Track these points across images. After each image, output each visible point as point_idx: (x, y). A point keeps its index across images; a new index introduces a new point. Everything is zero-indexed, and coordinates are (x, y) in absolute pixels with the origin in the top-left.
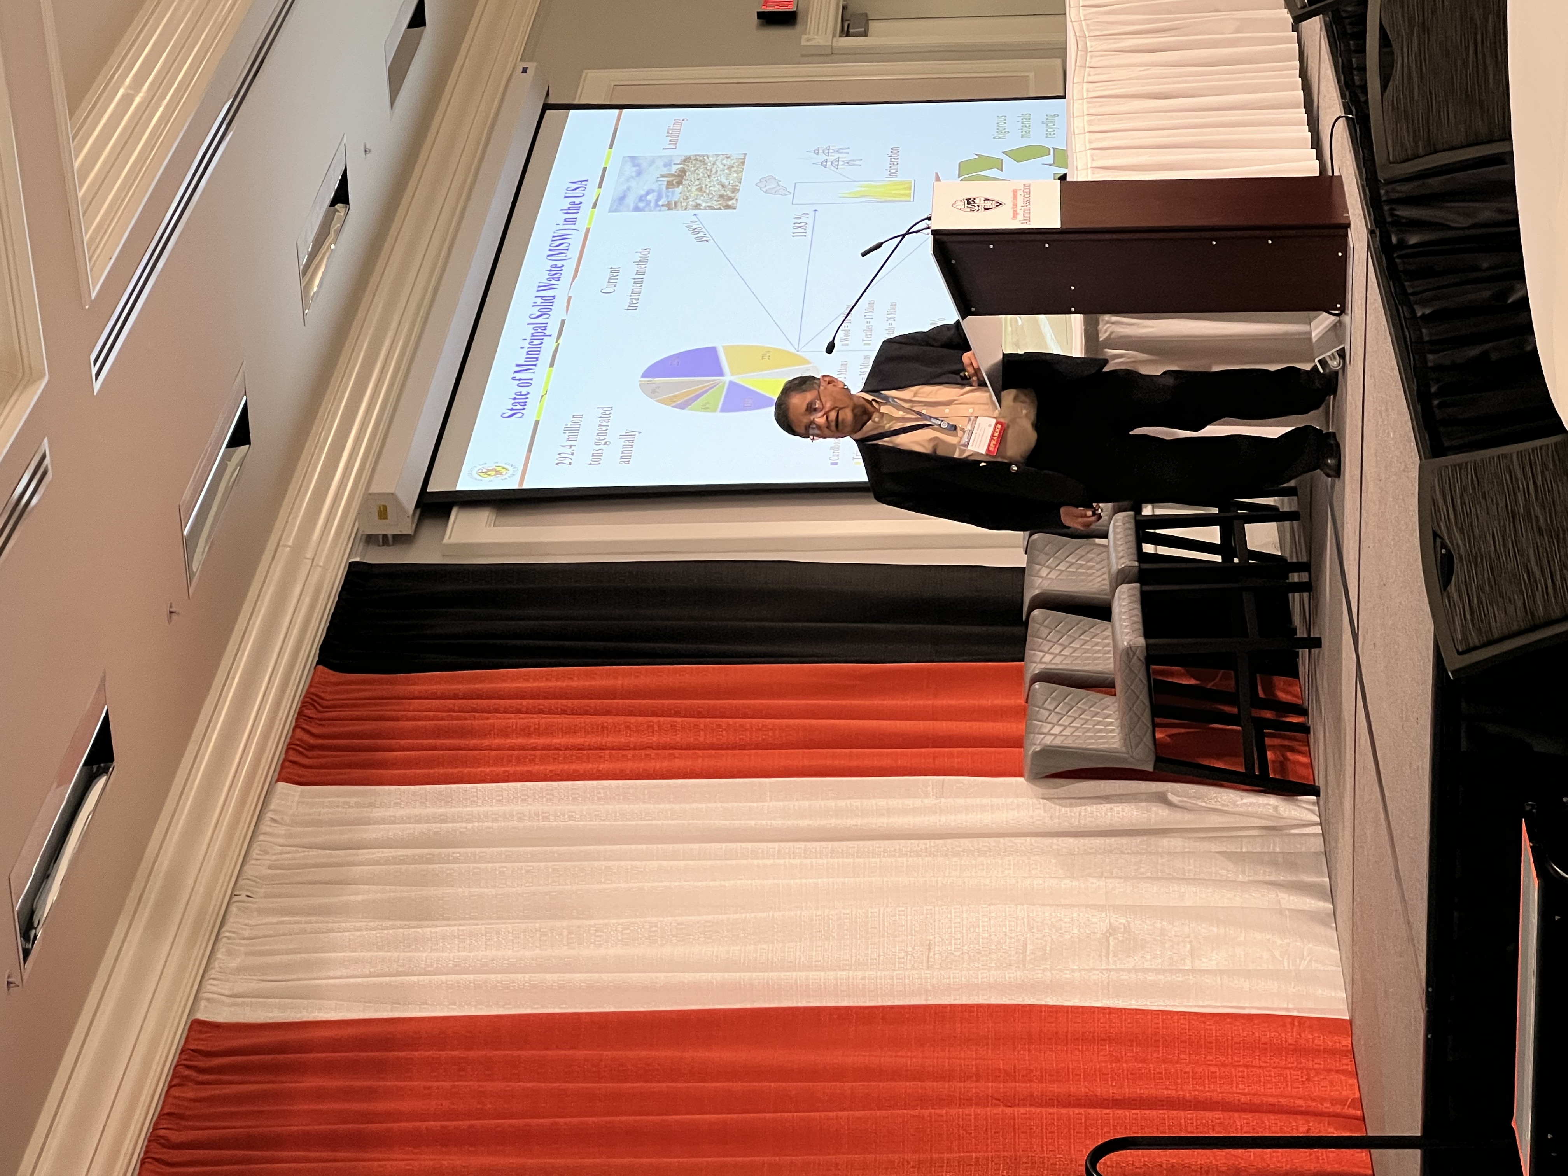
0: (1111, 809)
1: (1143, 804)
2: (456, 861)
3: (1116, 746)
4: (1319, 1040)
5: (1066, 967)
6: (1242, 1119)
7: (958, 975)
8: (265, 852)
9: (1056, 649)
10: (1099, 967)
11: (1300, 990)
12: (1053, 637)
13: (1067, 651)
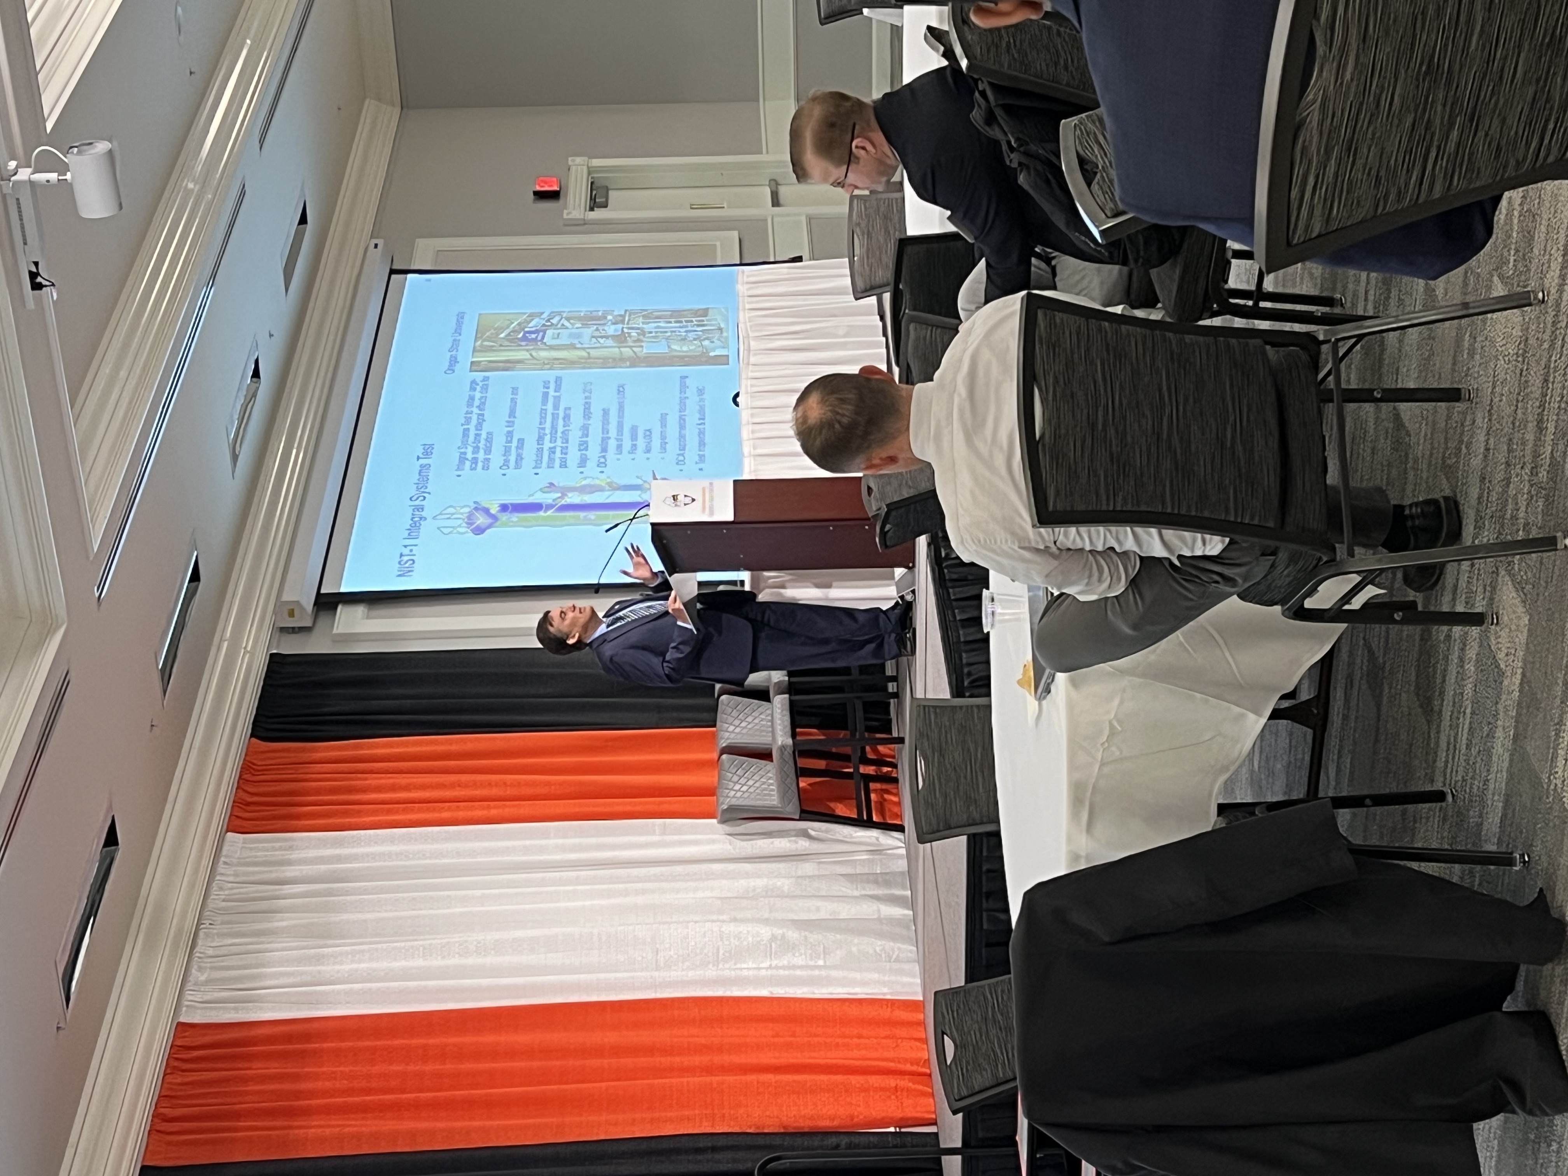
0: (772, 843)
1: (793, 838)
2: (347, 893)
3: (775, 803)
4: (905, 1015)
5: (744, 966)
6: (855, 1080)
7: (675, 974)
8: (221, 889)
9: (737, 722)
10: (766, 964)
11: (893, 978)
12: (735, 713)
13: (744, 724)
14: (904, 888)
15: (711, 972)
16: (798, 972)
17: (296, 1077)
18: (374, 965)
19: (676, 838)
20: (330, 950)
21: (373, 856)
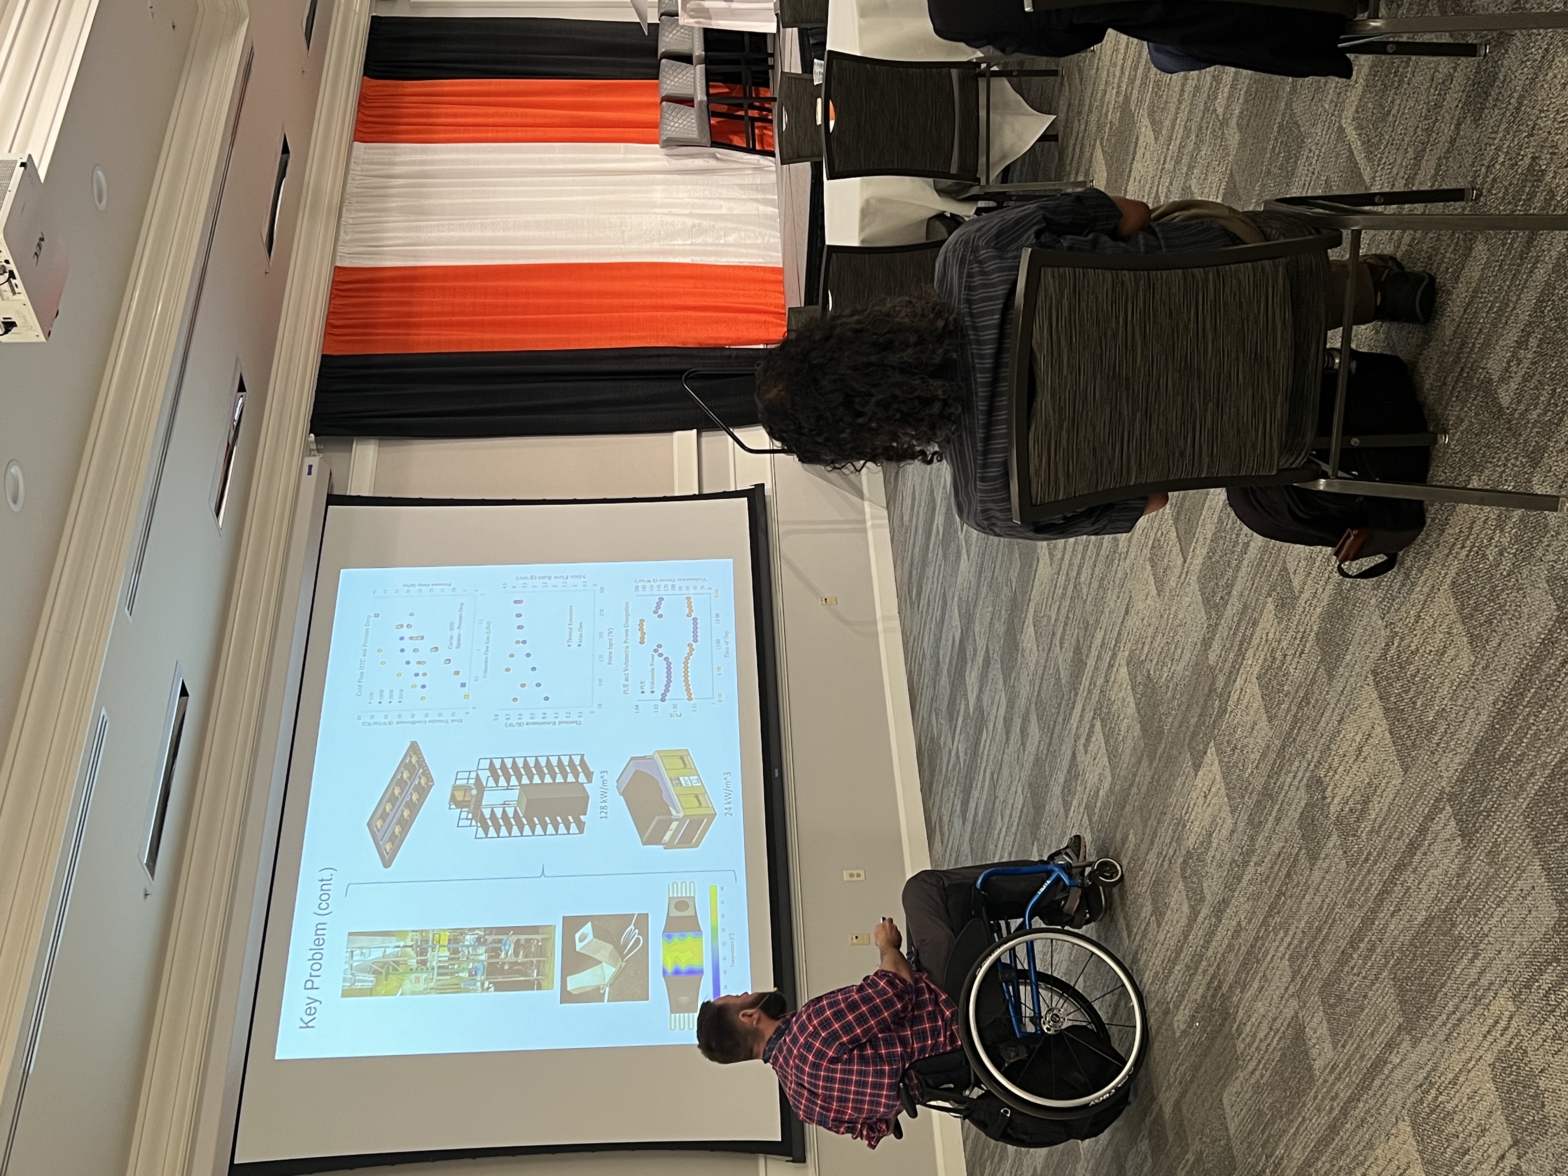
0: (694, 162)
1: (707, 159)
2: (431, 186)
3: (695, 136)
4: (772, 277)
5: (676, 242)
6: (741, 316)
7: (635, 246)
8: (354, 179)
9: (672, 78)
10: (689, 242)
11: (765, 253)
12: (671, 72)
13: (676, 80)
14: (774, 195)
15: (656, 246)
16: (709, 248)
17: (409, 304)
18: (451, 234)
19: (634, 156)
20: (424, 223)
21: (446, 162)
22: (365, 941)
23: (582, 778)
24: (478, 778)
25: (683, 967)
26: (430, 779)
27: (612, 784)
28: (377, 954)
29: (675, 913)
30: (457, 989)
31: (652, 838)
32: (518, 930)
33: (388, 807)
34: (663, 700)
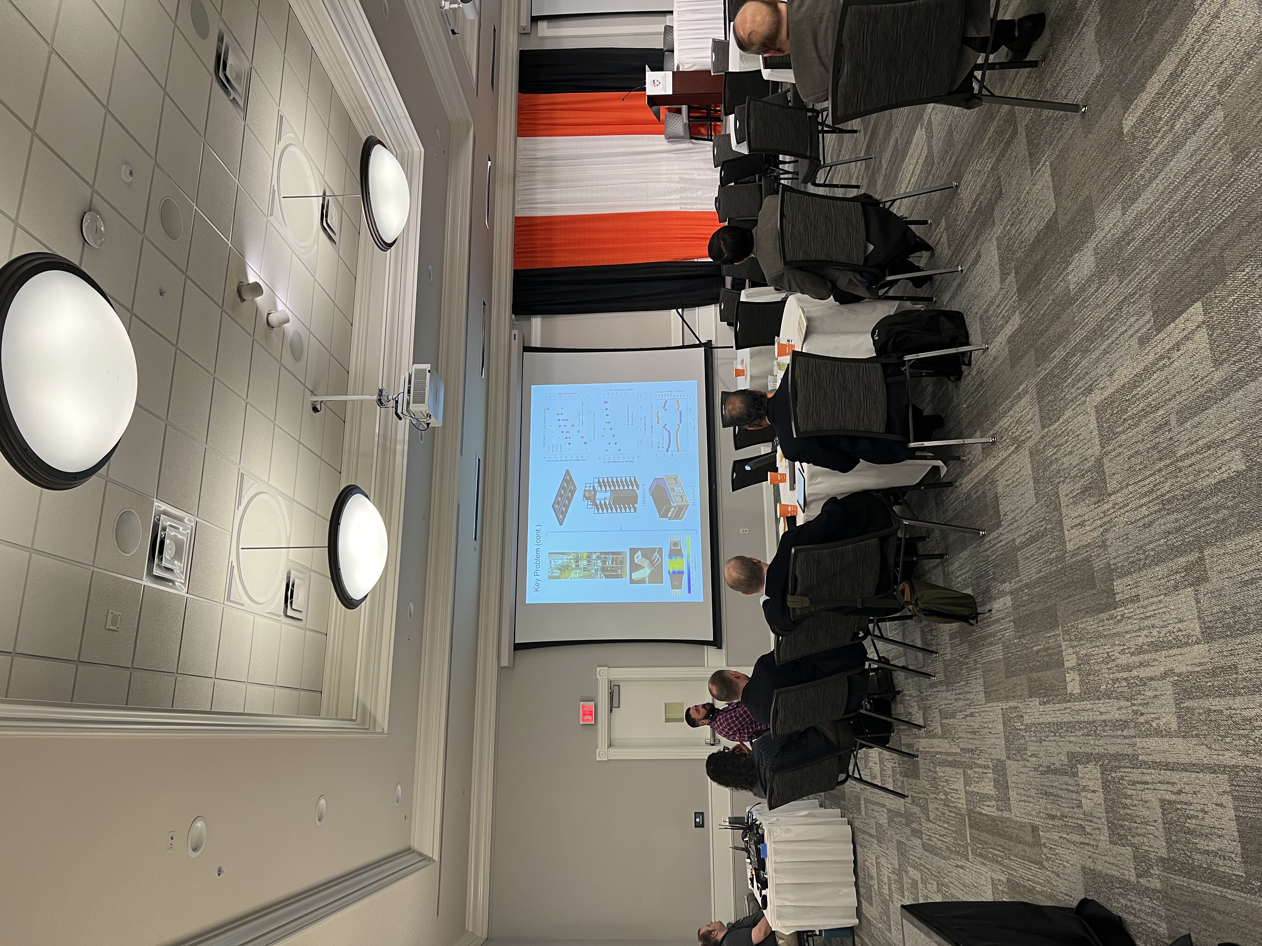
1: (687, 145)
2: (556, 165)
3: (682, 134)
8: (519, 161)
17: (551, 238)
22: (555, 556)
23: (635, 488)
24: (594, 486)
25: (676, 570)
26: (575, 487)
27: (647, 491)
28: (560, 562)
29: (673, 548)
30: (590, 577)
31: (664, 515)
32: (613, 553)
33: (560, 499)
34: (667, 451)
